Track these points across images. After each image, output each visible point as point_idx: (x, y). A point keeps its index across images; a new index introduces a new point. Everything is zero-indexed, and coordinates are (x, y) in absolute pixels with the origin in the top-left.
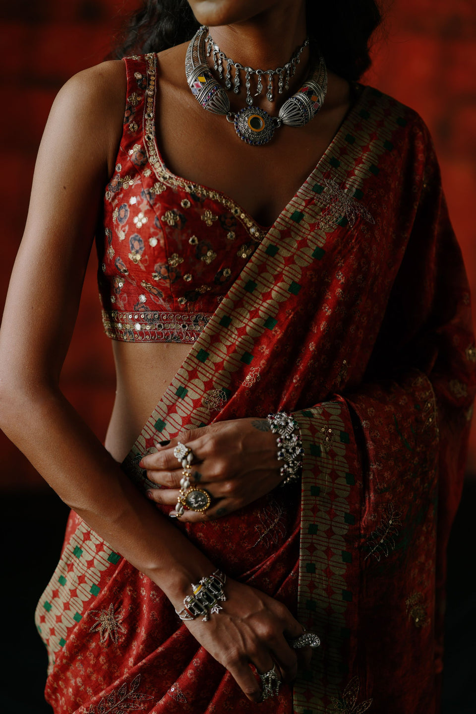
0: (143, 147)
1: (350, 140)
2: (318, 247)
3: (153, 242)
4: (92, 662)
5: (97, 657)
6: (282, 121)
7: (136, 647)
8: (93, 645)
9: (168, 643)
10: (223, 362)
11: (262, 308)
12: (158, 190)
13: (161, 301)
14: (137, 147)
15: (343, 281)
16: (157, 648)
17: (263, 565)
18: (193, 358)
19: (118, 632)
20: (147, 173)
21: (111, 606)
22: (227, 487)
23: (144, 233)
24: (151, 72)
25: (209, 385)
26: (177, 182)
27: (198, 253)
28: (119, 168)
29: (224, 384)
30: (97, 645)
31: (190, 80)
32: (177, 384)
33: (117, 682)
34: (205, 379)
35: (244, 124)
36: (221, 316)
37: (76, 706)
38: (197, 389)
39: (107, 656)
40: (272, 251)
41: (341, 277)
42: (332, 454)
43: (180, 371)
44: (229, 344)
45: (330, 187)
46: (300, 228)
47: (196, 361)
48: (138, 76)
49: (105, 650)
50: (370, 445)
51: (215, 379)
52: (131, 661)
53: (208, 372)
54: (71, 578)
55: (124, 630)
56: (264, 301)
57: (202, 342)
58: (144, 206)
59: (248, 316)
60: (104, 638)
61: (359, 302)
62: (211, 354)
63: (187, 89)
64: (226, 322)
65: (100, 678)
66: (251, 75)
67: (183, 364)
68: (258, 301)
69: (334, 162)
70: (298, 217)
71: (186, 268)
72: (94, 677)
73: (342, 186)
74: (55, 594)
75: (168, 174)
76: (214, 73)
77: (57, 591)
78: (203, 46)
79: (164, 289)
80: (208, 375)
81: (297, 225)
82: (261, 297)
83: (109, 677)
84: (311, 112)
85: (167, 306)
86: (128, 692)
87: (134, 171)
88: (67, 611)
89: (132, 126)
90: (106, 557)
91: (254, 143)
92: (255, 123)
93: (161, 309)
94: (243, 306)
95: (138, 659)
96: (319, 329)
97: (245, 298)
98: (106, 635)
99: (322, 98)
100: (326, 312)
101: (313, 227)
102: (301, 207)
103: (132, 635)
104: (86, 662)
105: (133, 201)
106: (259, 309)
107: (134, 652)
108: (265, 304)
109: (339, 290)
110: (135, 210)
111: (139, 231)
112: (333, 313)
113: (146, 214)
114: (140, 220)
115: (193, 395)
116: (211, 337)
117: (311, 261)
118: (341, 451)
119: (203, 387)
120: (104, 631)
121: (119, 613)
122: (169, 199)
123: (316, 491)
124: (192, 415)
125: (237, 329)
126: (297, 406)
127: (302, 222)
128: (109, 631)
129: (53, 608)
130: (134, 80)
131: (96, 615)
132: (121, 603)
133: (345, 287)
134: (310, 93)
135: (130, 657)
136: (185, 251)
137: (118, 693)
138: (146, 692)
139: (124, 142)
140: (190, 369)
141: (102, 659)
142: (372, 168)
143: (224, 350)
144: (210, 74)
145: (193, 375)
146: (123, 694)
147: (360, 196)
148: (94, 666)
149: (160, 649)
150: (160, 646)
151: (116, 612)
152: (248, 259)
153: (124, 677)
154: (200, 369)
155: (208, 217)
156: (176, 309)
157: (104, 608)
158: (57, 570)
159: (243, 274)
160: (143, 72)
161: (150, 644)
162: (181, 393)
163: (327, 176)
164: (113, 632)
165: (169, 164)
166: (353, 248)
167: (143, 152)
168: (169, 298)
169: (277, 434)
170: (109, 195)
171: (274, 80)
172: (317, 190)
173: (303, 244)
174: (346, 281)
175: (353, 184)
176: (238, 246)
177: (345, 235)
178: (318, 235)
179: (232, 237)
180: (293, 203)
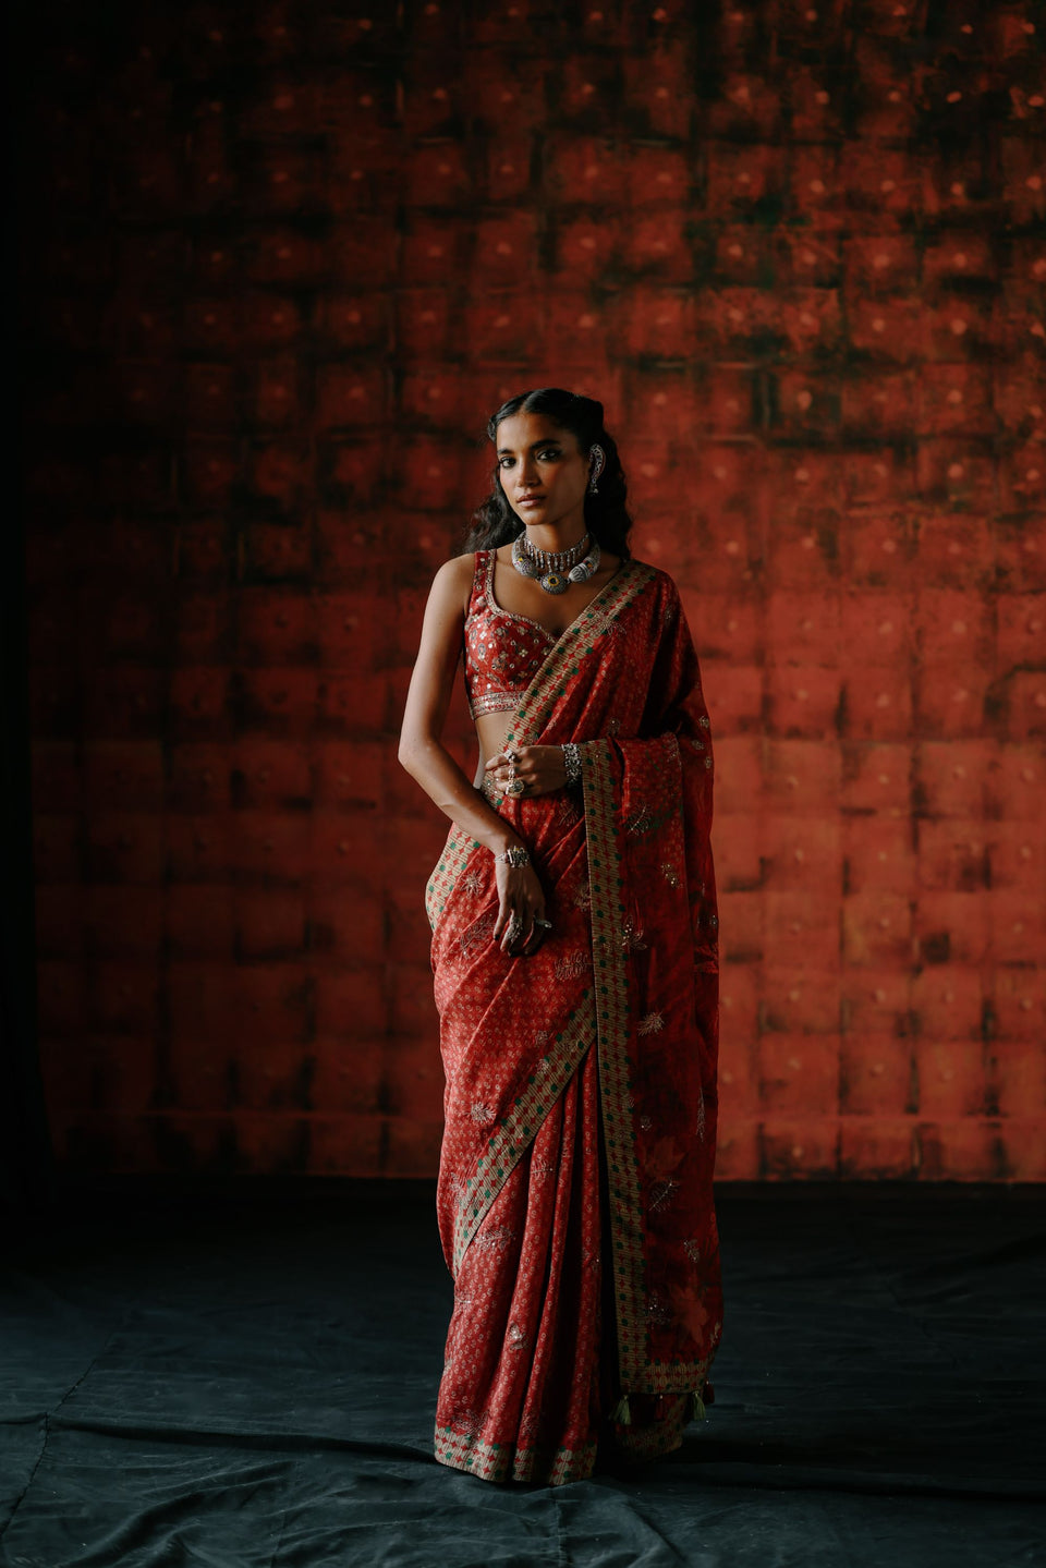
0: (485, 598)
1: (615, 589)
2: (589, 647)
3: (490, 646)
4: (461, 911)
5: (466, 906)
6: (570, 580)
10: (534, 717)
11: (557, 684)
12: (493, 618)
13: (499, 686)
14: (481, 598)
15: (607, 666)
18: (517, 717)
19: (478, 887)
20: (487, 611)
22: (533, 777)
23: (486, 641)
24: (491, 557)
25: (526, 732)
26: (503, 614)
27: (516, 651)
28: (471, 610)
29: (535, 731)
30: (466, 898)
31: (514, 562)
32: (509, 733)
33: (477, 918)
34: (523, 728)
35: (546, 583)
36: (533, 689)
38: (519, 734)
39: (471, 904)
40: (561, 651)
41: (605, 665)
42: (600, 766)
43: (511, 725)
44: (537, 706)
45: (598, 615)
46: (578, 637)
48: (482, 560)
49: (470, 900)
50: (627, 762)
51: (529, 728)
52: (486, 904)
53: (525, 724)
54: (448, 863)
55: (482, 886)
56: (558, 680)
57: (522, 707)
58: (485, 627)
59: (548, 690)
60: (469, 893)
62: (527, 713)
63: (513, 566)
64: (535, 693)
65: (467, 919)
66: (551, 557)
67: (512, 721)
68: (554, 680)
69: (603, 602)
70: (577, 632)
71: (510, 659)
72: (463, 920)
73: (606, 614)
74: (437, 879)
75: (499, 610)
76: (529, 557)
77: (438, 876)
78: (522, 544)
79: (500, 676)
81: (576, 636)
82: (555, 677)
83: (473, 917)
84: (588, 574)
85: (503, 688)
87: (480, 611)
88: (444, 887)
89: (479, 588)
90: (472, 845)
91: (553, 593)
92: (552, 581)
93: (500, 691)
94: (545, 684)
97: (546, 679)
98: (471, 891)
99: (596, 567)
101: (586, 636)
102: (580, 626)
103: (487, 887)
104: (457, 913)
105: (479, 626)
106: (554, 685)
107: (488, 899)
108: (559, 682)
110: (480, 631)
111: (483, 641)
113: (487, 631)
114: (483, 635)
115: (516, 738)
116: (527, 703)
117: (585, 656)
118: (606, 764)
119: (523, 732)
120: (470, 889)
121: (479, 876)
122: (499, 622)
123: (592, 787)
125: (542, 697)
126: (582, 740)
127: (579, 634)
128: (472, 888)
129: (435, 888)
130: (479, 562)
131: (465, 878)
132: (481, 869)
133: (608, 670)
134: (587, 563)
135: (486, 902)
136: (508, 649)
139: (473, 596)
140: (516, 723)
141: (469, 906)
142: (628, 604)
143: (535, 709)
144: (526, 557)
145: (517, 726)
147: (618, 618)
148: (463, 912)
151: (477, 875)
152: (547, 656)
154: (521, 722)
155: (522, 631)
156: (509, 690)
157: (470, 873)
158: (439, 862)
159: (544, 665)
160: (486, 558)
162: (511, 738)
163: (597, 609)
164: (475, 888)
165: (499, 605)
166: (612, 647)
167: (485, 600)
168: (504, 684)
169: (566, 752)
170: (467, 627)
171: (566, 558)
172: (590, 616)
173: (580, 646)
174: (609, 666)
175: (613, 612)
176: (541, 648)
177: (605, 640)
178: (589, 641)
179: (537, 642)
180: (575, 624)
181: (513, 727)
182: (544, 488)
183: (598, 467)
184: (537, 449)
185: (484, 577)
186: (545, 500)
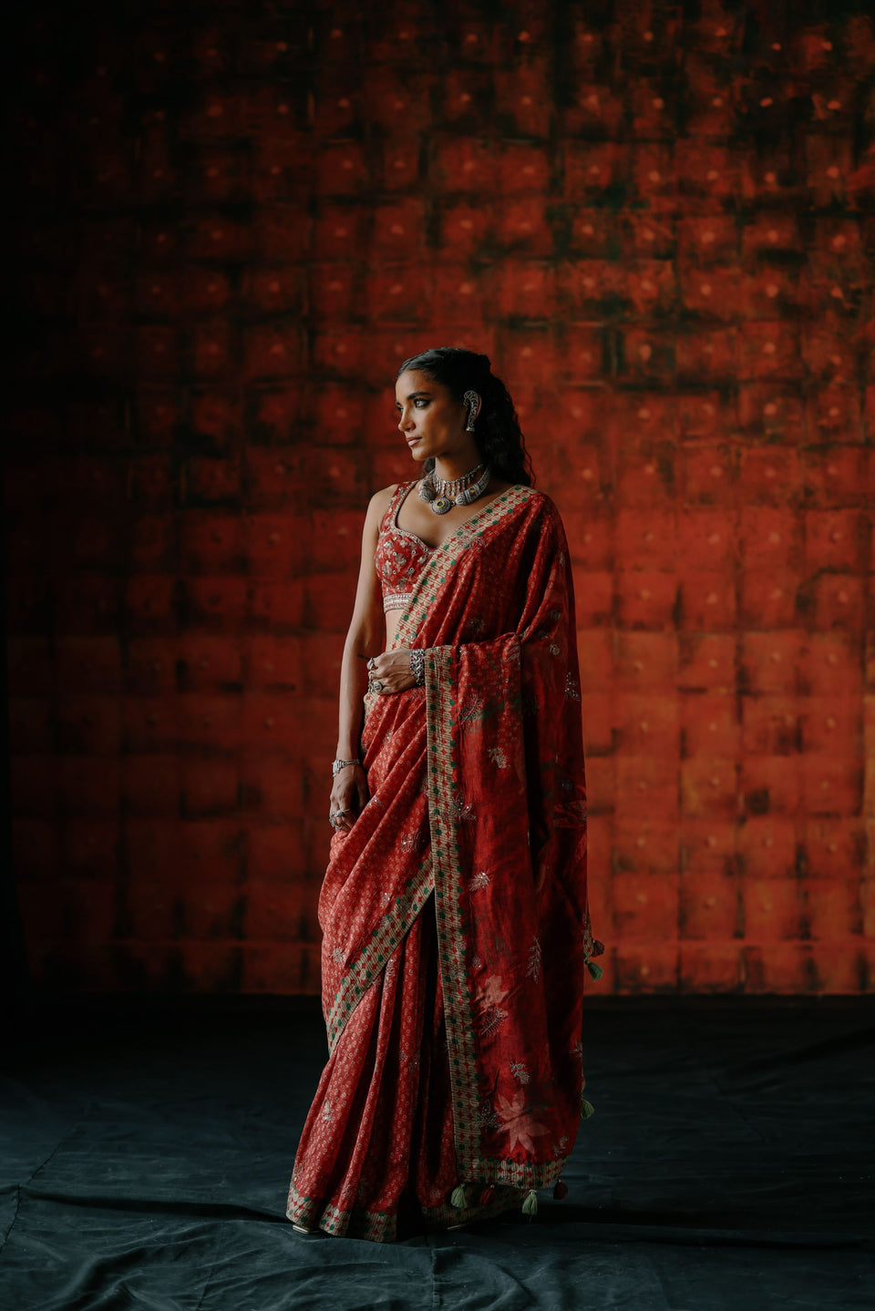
2: (453, 560)
6: (455, 503)
10: (414, 620)
22: (386, 680)
25: (408, 632)
29: (414, 630)
34: (407, 629)
35: (435, 506)
36: (413, 598)
38: (403, 634)
40: (433, 564)
42: (441, 669)
44: (417, 611)
47: (403, 621)
50: (466, 664)
51: (411, 628)
53: (408, 625)
56: (431, 588)
59: (424, 597)
62: (410, 617)
66: (445, 484)
68: (428, 589)
70: (447, 547)
73: (474, 531)
81: (446, 550)
82: (429, 587)
91: (438, 513)
92: (439, 504)
94: (422, 592)
97: (423, 588)
101: (453, 551)
102: (449, 543)
106: (429, 593)
108: (431, 590)
116: (409, 608)
117: (450, 567)
118: (446, 667)
119: (406, 633)
123: (433, 688)
125: (420, 603)
127: (448, 550)
143: (415, 614)
145: (401, 627)
154: (405, 624)
167: (390, 521)
172: (461, 533)
173: (447, 560)
177: (466, 553)
178: (454, 553)
179: (414, 553)
180: (445, 540)
182: (419, 431)
183: (474, 409)
184: (412, 399)
185: (396, 502)
186: (422, 440)
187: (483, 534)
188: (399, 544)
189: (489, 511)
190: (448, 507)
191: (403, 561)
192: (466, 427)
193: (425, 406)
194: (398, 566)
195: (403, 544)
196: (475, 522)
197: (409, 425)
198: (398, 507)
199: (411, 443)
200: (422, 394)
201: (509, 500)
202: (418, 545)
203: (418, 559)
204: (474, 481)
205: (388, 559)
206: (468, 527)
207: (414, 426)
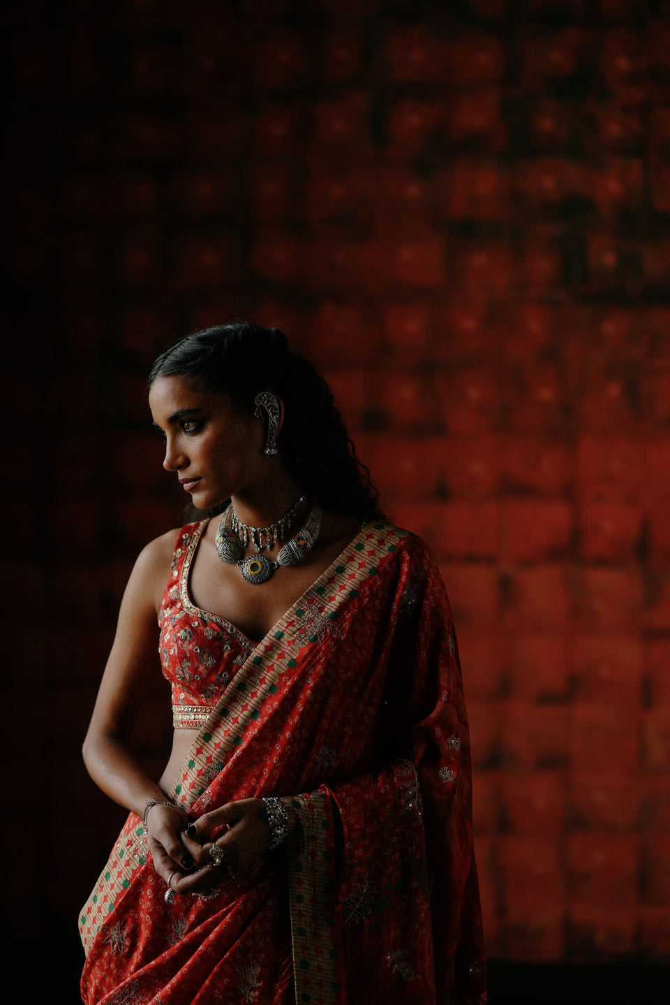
0: (178, 588)
2: (292, 658)
3: (172, 652)
4: (105, 968)
5: (109, 963)
6: (278, 563)
7: (136, 957)
8: (106, 954)
9: (158, 959)
10: (220, 743)
11: (250, 704)
12: (180, 615)
13: (192, 698)
14: (175, 588)
15: (312, 685)
16: (151, 961)
17: (236, 903)
18: (200, 739)
19: (123, 944)
20: (180, 605)
21: (118, 924)
23: (168, 646)
24: (197, 533)
25: (209, 760)
26: (195, 611)
28: (164, 602)
29: (220, 759)
30: (109, 954)
32: (190, 758)
33: (122, 984)
34: (208, 755)
35: (247, 568)
36: (221, 708)
37: (96, 1001)
38: (200, 762)
39: (116, 963)
40: (259, 661)
42: (313, 838)
43: (192, 748)
44: (226, 729)
45: (310, 611)
46: (280, 643)
47: (202, 740)
48: (186, 536)
49: (115, 958)
51: (214, 755)
52: (132, 968)
53: (210, 750)
54: (101, 896)
55: (127, 943)
56: (252, 698)
57: (207, 726)
58: (171, 628)
59: (241, 709)
60: (113, 948)
61: (329, 701)
62: (214, 736)
64: (224, 713)
65: (112, 980)
66: (254, 533)
67: (194, 743)
68: (248, 698)
70: (280, 636)
72: (107, 979)
73: (321, 609)
74: (89, 910)
75: (191, 605)
77: (91, 907)
79: (188, 687)
80: (210, 752)
81: (278, 642)
82: (250, 695)
83: (118, 979)
84: (299, 553)
85: (196, 701)
86: (130, 992)
87: (172, 604)
88: (94, 924)
89: (175, 574)
90: (122, 882)
91: (253, 582)
92: (254, 567)
93: (192, 703)
94: (237, 702)
95: (138, 967)
96: (293, 721)
97: (239, 696)
98: (115, 946)
99: (310, 545)
100: (299, 709)
101: (290, 643)
102: (283, 628)
103: (133, 947)
104: (101, 967)
106: (248, 704)
107: (135, 961)
108: (252, 701)
109: (309, 692)
112: (304, 710)
113: (171, 632)
114: (166, 637)
115: (197, 767)
116: (214, 723)
117: (286, 669)
118: (321, 835)
119: (205, 761)
120: (114, 944)
121: (124, 929)
122: (185, 622)
124: (196, 781)
125: (232, 718)
127: (282, 640)
128: (117, 943)
129: (87, 922)
130: (181, 540)
131: (108, 930)
132: (126, 922)
133: (314, 690)
134: (300, 540)
135: (132, 964)
136: (192, 657)
137: (123, 994)
138: (143, 995)
139: (168, 584)
140: (198, 747)
141: (112, 965)
142: (352, 593)
143: (223, 733)
145: (199, 751)
146: (126, 994)
147: (335, 615)
148: (107, 970)
149: (153, 963)
150: (154, 959)
151: (122, 928)
152: (240, 667)
153: (127, 980)
154: (205, 747)
156: (202, 704)
157: (114, 925)
158: (93, 891)
159: (235, 678)
160: (191, 533)
161: (146, 958)
162: (191, 765)
164: (120, 945)
166: (320, 659)
167: (178, 592)
170: (159, 623)
171: (271, 532)
172: (300, 613)
173: (281, 656)
174: (316, 685)
175: (332, 607)
176: (233, 656)
177: (314, 650)
178: (293, 650)
179: (227, 649)
180: (279, 624)
181: (195, 752)
182: (195, 468)
183: (274, 419)
184: (177, 422)
185: (183, 556)
186: (203, 481)
187: (337, 616)
188: (202, 633)
189: (341, 570)
190: (268, 574)
191: (210, 662)
192: (264, 448)
193: (197, 431)
194: (201, 668)
195: (209, 633)
196: (321, 590)
197: (180, 460)
198: (187, 565)
199: (186, 486)
200: (188, 412)
201: (368, 548)
202: (233, 638)
203: (235, 657)
204: (298, 524)
205: (185, 657)
206: (311, 602)
207: (187, 462)
